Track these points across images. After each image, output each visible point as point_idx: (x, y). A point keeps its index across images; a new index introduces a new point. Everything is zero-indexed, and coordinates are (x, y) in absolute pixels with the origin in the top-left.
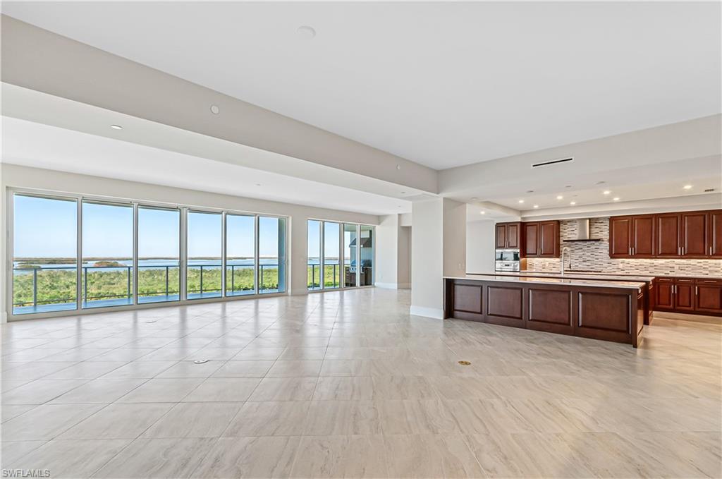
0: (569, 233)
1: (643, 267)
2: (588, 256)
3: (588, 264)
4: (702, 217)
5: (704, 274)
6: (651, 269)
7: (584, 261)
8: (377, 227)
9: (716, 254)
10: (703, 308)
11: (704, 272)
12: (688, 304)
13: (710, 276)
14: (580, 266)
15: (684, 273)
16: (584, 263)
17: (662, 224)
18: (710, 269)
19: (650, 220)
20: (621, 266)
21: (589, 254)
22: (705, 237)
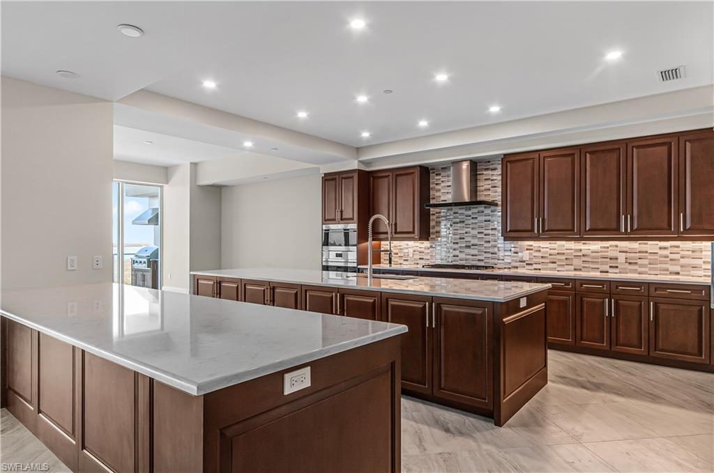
0: (443, 191)
1: (564, 257)
2: (474, 237)
3: (475, 252)
4: (665, 148)
5: (671, 273)
6: (577, 262)
7: (468, 247)
8: (166, 187)
9: (691, 230)
10: (662, 350)
11: (673, 268)
12: (635, 342)
13: (682, 279)
14: (462, 256)
15: (635, 271)
16: (468, 251)
17: (591, 165)
18: (683, 261)
19: (569, 159)
20: (525, 255)
21: (475, 232)
22: (670, 193)
